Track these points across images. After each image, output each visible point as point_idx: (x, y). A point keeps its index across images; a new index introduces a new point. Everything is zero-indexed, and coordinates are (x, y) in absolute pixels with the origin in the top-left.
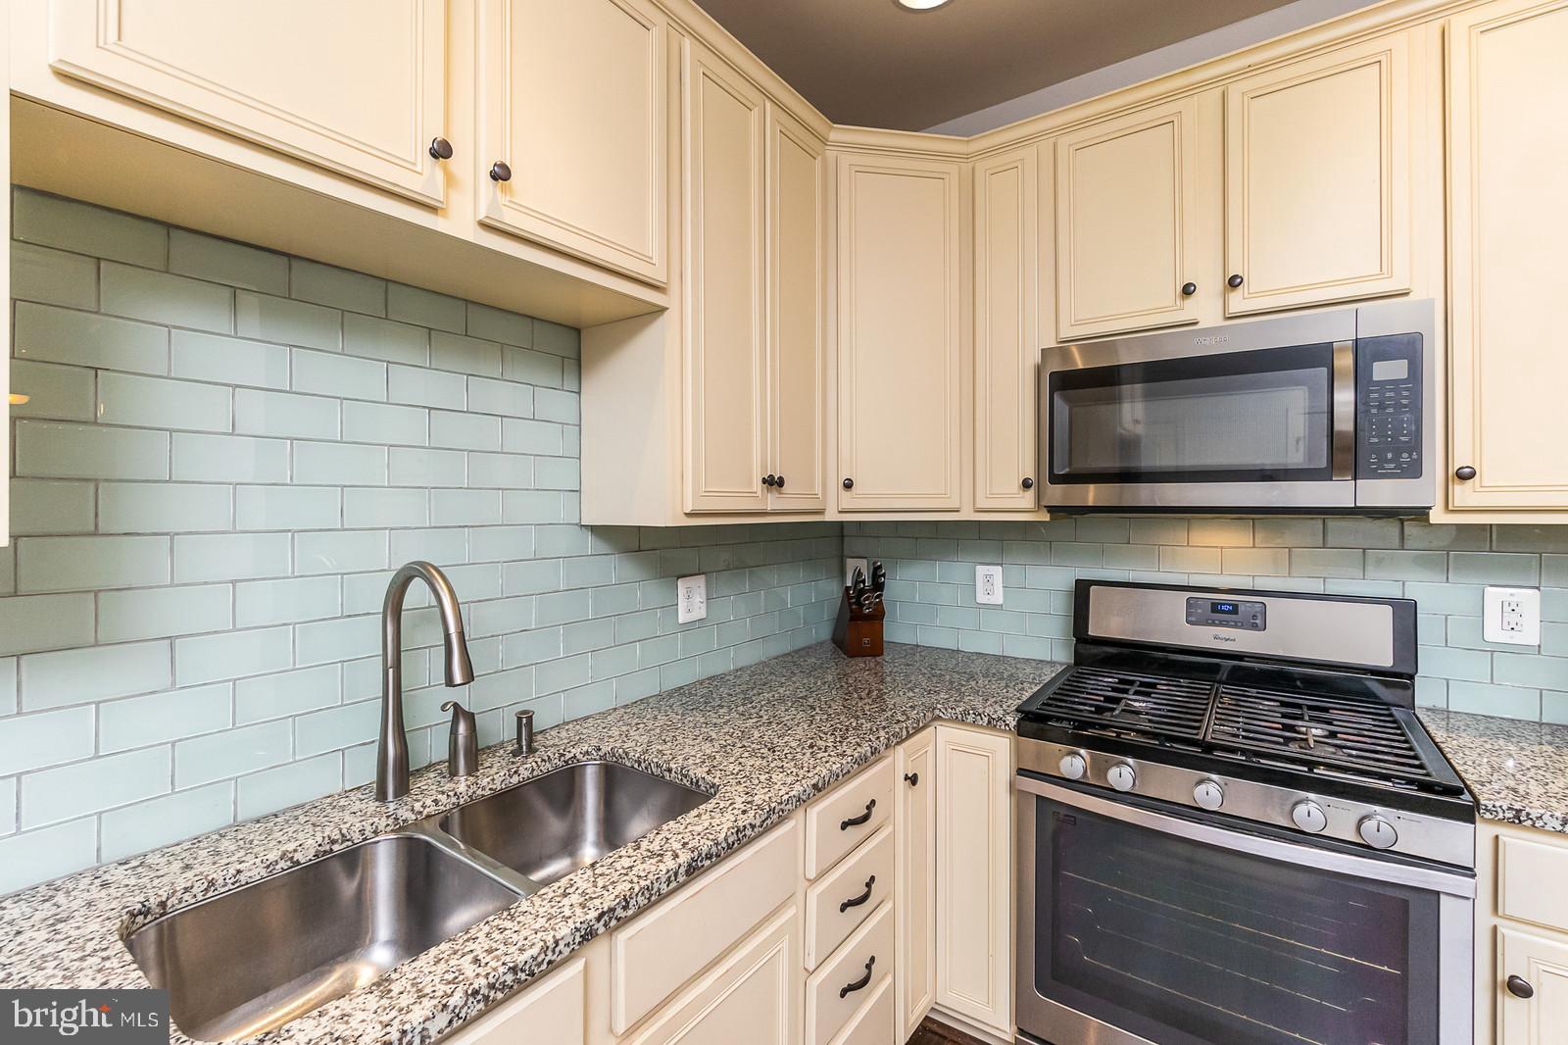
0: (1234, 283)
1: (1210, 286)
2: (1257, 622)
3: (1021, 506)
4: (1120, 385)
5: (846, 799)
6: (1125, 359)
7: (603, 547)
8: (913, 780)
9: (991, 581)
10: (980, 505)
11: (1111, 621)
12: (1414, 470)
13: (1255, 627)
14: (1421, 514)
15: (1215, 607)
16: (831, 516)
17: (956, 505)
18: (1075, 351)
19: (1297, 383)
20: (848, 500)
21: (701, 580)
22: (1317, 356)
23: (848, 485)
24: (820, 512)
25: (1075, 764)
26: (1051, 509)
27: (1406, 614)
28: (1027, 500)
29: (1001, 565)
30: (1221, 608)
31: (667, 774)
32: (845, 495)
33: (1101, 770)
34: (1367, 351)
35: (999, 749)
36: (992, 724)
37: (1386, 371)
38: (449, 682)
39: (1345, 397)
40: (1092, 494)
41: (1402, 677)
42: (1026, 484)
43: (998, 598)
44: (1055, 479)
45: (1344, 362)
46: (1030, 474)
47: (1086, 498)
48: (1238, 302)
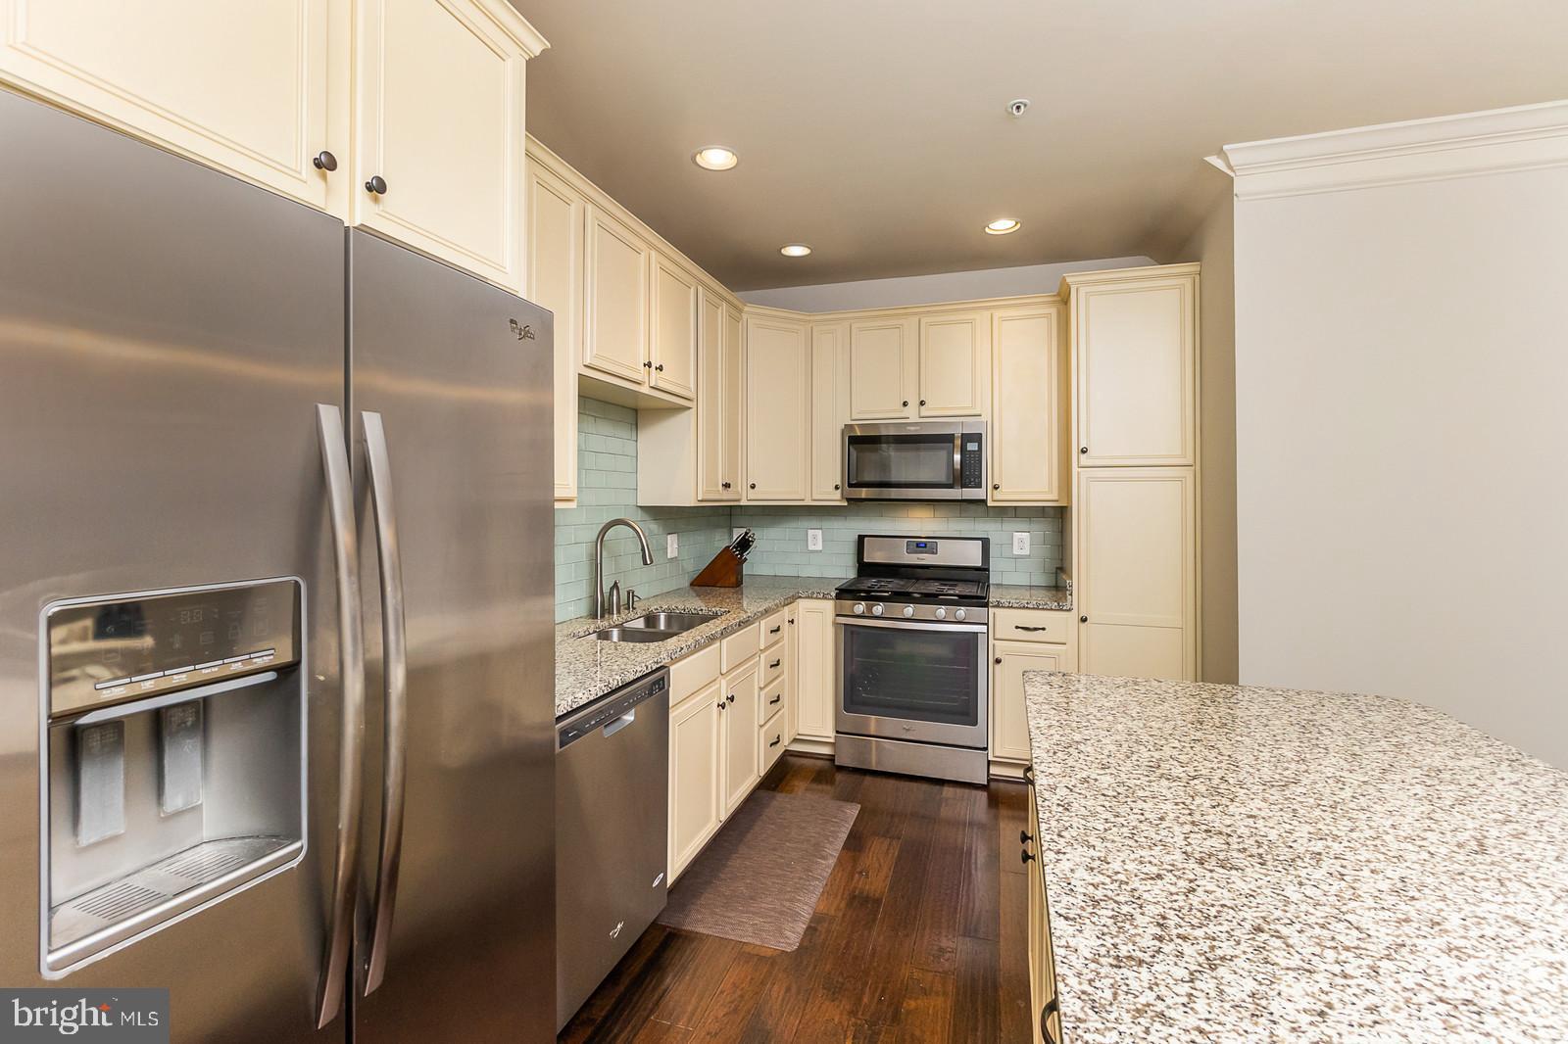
0: (922, 403)
1: (913, 403)
2: (934, 551)
3: (835, 498)
4: (880, 443)
5: (772, 621)
6: (884, 432)
7: (646, 517)
8: (792, 622)
9: (816, 537)
10: (814, 497)
11: (875, 555)
12: (979, 486)
13: (933, 553)
14: (984, 502)
15: (918, 545)
16: (744, 503)
17: (803, 497)
18: (857, 428)
19: (943, 449)
20: (752, 494)
21: (676, 535)
22: (948, 439)
23: (753, 487)
24: (739, 500)
25: (860, 607)
26: (848, 500)
27: (986, 543)
28: (838, 494)
29: (821, 529)
30: (921, 545)
31: (700, 613)
32: (750, 490)
33: (869, 608)
34: (967, 438)
35: (829, 606)
36: (824, 598)
37: (972, 447)
38: (645, 563)
39: (957, 457)
40: (864, 493)
41: (984, 570)
42: (837, 488)
43: (819, 547)
44: (850, 485)
45: (958, 442)
46: (839, 483)
47: (861, 495)
48: (925, 411)
